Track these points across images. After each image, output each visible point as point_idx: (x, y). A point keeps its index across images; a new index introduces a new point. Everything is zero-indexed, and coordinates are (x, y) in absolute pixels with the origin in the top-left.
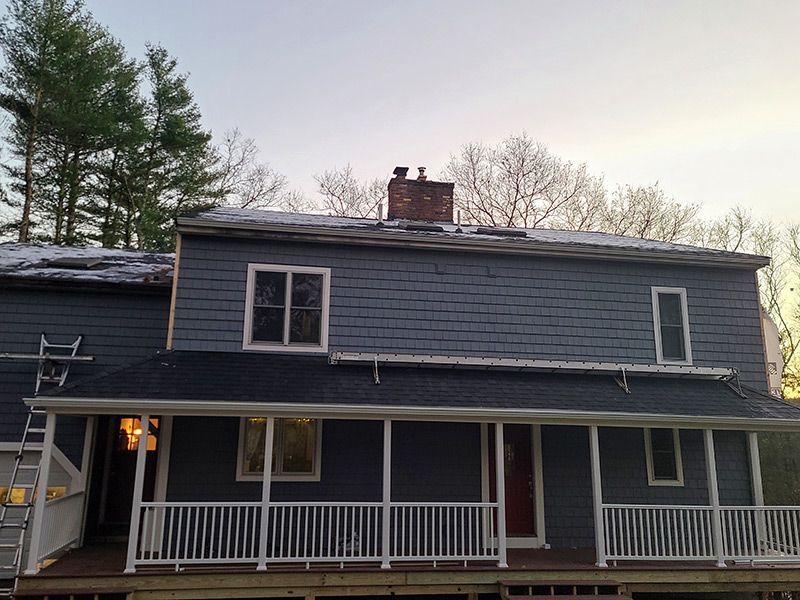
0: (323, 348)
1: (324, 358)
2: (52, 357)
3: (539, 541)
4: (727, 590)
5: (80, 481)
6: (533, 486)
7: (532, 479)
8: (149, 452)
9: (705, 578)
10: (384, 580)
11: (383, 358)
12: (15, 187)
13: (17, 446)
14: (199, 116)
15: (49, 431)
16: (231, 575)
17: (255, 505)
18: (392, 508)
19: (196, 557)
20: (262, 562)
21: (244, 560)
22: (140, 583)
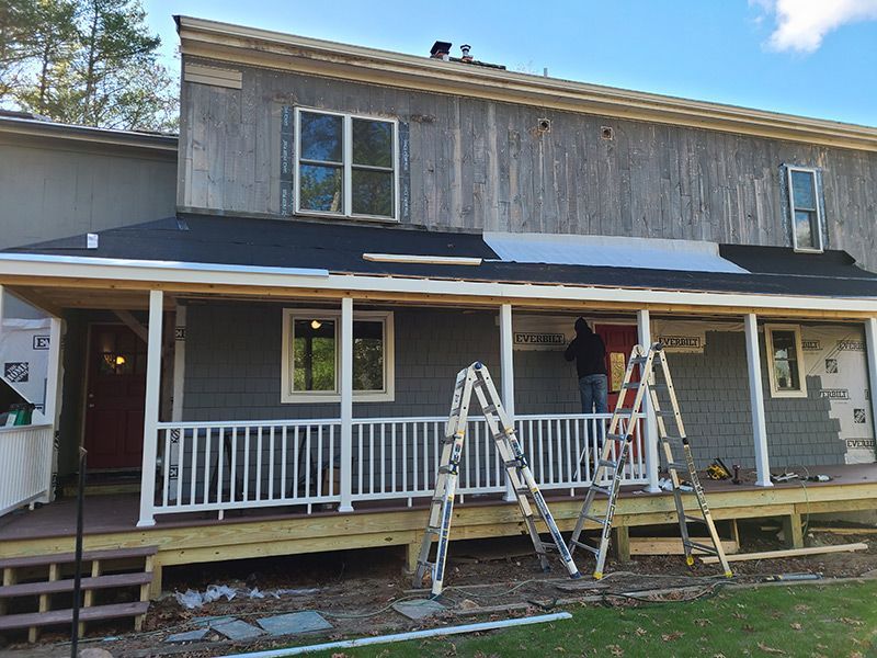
16: (304, 522)
17: (331, 422)
18: (517, 423)
19: (236, 500)
20: (346, 502)
21: (319, 499)
22: (164, 539)
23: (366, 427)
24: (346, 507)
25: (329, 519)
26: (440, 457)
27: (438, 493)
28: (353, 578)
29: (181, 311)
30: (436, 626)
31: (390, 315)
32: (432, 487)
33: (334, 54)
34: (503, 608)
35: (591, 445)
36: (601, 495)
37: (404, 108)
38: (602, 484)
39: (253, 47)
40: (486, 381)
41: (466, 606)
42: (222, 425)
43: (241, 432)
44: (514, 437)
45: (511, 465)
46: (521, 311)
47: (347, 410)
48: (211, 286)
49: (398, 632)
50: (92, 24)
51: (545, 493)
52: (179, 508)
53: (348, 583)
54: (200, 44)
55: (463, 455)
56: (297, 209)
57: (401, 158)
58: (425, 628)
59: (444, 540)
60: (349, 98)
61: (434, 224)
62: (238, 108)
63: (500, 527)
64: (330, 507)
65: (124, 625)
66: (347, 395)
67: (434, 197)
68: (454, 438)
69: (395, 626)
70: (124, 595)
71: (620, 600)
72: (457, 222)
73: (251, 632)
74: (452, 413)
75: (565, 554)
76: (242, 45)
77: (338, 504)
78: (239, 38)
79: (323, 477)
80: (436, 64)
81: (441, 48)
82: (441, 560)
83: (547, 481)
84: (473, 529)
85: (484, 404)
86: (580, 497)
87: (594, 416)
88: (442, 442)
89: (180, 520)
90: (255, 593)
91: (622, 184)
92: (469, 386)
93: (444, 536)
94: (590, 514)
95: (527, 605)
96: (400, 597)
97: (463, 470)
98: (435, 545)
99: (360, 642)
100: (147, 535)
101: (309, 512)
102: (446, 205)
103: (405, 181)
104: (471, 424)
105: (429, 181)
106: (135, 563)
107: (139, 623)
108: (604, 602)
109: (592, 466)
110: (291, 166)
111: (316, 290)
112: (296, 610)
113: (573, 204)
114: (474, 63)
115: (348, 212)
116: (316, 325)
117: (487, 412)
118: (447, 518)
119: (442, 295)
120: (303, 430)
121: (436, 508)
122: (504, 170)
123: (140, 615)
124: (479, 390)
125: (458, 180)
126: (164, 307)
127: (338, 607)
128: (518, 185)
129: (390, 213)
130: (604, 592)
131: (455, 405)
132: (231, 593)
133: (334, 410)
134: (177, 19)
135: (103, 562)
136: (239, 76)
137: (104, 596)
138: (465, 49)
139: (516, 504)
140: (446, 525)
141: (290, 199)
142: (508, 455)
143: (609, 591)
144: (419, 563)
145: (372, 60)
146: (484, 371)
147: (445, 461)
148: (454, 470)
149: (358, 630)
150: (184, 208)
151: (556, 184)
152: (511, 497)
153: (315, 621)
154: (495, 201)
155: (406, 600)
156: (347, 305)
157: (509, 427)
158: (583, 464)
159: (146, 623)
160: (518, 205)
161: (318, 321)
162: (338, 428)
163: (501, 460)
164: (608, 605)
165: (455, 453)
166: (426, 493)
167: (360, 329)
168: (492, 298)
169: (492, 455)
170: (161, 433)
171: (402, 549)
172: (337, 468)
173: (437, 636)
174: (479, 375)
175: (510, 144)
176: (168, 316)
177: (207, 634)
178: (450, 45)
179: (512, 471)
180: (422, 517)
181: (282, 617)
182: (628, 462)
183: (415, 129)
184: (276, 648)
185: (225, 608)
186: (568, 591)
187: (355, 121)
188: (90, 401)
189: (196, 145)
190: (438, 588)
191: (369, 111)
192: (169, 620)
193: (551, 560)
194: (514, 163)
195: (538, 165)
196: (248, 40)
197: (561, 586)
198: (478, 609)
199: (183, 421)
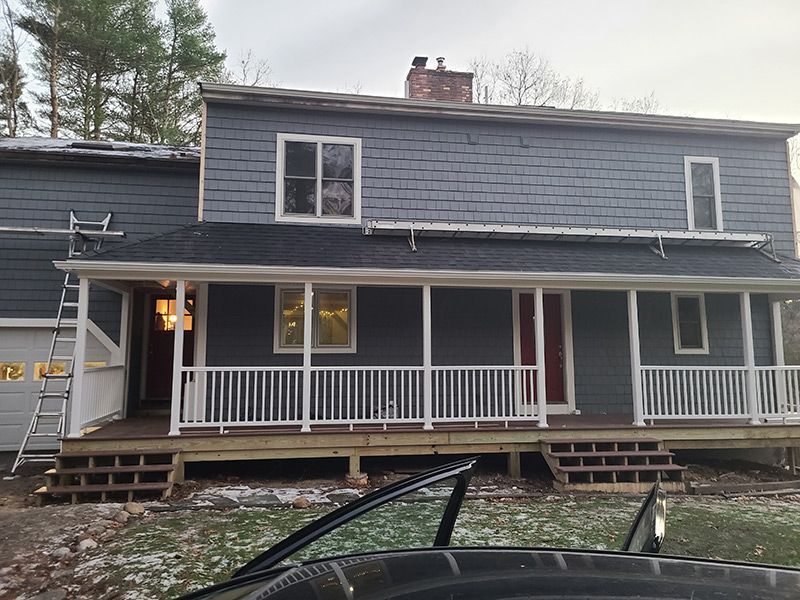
0: (356, 220)
1: (357, 230)
2: (82, 232)
3: (569, 408)
4: (763, 445)
5: (119, 355)
6: (563, 355)
7: (562, 350)
8: (185, 332)
9: (740, 434)
10: (427, 440)
11: (419, 226)
12: (43, 114)
13: (53, 323)
14: (214, 35)
15: (83, 305)
17: (296, 369)
19: (240, 420)
20: (306, 424)
21: (288, 422)
22: (185, 445)
24: (306, 429)
32: (368, 417)
42: (223, 369)
46: (437, 290)
47: (307, 360)
52: (195, 424)
63: (418, 448)
64: (296, 428)
66: (307, 349)
77: (301, 426)
83: (456, 415)
84: (398, 448)
100: (175, 441)
104: (399, 372)
106: (166, 458)
109: (493, 405)
120: (276, 374)
123: (168, 489)
133: (298, 360)
135: (146, 456)
137: (147, 477)
156: (309, 288)
162: (301, 373)
168: (416, 280)
169: (414, 396)
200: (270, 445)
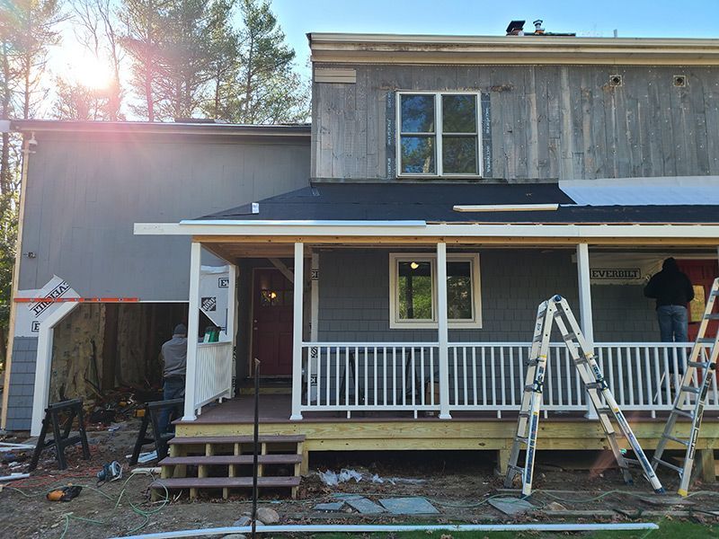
10: (594, 432)
16: (411, 424)
17: (431, 345)
18: (596, 350)
20: (445, 411)
21: (423, 407)
22: (308, 430)
23: (460, 349)
24: (445, 415)
25: (433, 424)
26: (525, 377)
27: (524, 408)
28: (453, 474)
29: (315, 257)
30: (529, 522)
31: (477, 257)
32: (518, 402)
33: (427, 45)
34: (589, 513)
35: (672, 371)
36: (683, 418)
37: (485, 81)
38: (684, 408)
39: (364, 48)
40: (566, 312)
41: (554, 508)
42: (347, 345)
43: (361, 351)
44: (594, 362)
45: (592, 388)
46: (596, 249)
47: (443, 335)
48: (337, 237)
49: (494, 523)
50: (249, 48)
51: (627, 414)
52: (319, 408)
53: (449, 478)
54: (325, 52)
55: (546, 377)
56: (399, 174)
57: (483, 123)
58: (518, 523)
59: (531, 448)
60: (439, 79)
61: (514, 177)
62: (353, 98)
63: (583, 442)
64: (432, 414)
65: (284, 492)
66: (443, 323)
67: (513, 154)
68: (537, 361)
69: (492, 518)
70: (283, 470)
71: (708, 517)
72: (534, 174)
73: (376, 509)
74: (534, 340)
75: (649, 470)
76: (357, 48)
77: (439, 412)
78: (353, 44)
79: (425, 390)
80: (513, 40)
81: (516, 26)
82: (530, 466)
83: (627, 402)
84: (558, 441)
85: (564, 332)
86: (663, 419)
87: (675, 345)
88: (527, 364)
89: (320, 417)
90: (376, 478)
91: (698, 127)
92: (550, 316)
93: (531, 446)
94: (673, 435)
95: (612, 513)
96: (494, 493)
97: (546, 389)
98: (523, 453)
99: (464, 528)
100: (297, 426)
101: (416, 417)
102: (525, 161)
103: (487, 142)
104: (553, 350)
105: (508, 141)
106: (289, 447)
107: (294, 491)
108: (690, 518)
109: (673, 391)
110: (394, 139)
111: (416, 238)
112: (408, 496)
113: (646, 150)
114: (546, 35)
115: (440, 173)
116: (414, 266)
117: (568, 339)
118: (533, 429)
119: (523, 237)
120: (408, 350)
121: (523, 421)
122: (577, 126)
123: (295, 486)
124: (559, 320)
125: (535, 138)
126: (304, 255)
127: (442, 497)
128: (591, 136)
129: (475, 170)
130: (689, 508)
131: (537, 333)
132: (358, 476)
133: (432, 335)
134: (309, 36)
135: (268, 444)
136: (354, 73)
137: (271, 470)
138: (537, 24)
139: (599, 422)
140: (533, 437)
141: (394, 165)
142: (589, 377)
143: (697, 508)
144: (509, 466)
145: (458, 45)
146: (564, 303)
147: (530, 381)
148: (539, 389)
149: (460, 517)
150: (315, 179)
151: (628, 133)
152: (593, 416)
153: (424, 506)
154: (569, 154)
155: (499, 497)
156: (442, 248)
157: (589, 353)
158: (664, 389)
159: (299, 493)
160: (591, 154)
161: (416, 263)
162: (436, 350)
163: (582, 382)
164: (697, 520)
165: (538, 374)
166: (513, 407)
167: (452, 269)
168: (569, 238)
169: (574, 378)
170: (305, 350)
171: (494, 454)
172: (437, 382)
173: (530, 531)
174: (559, 306)
175: (583, 102)
176: (307, 261)
177: (343, 507)
178: (523, 23)
179: (593, 392)
180: (511, 427)
181: (398, 499)
182: (711, 389)
183: (495, 98)
184: (396, 524)
185: (355, 488)
186: (652, 504)
187: (443, 96)
188: (255, 325)
189: (323, 131)
190: (527, 489)
191: (456, 88)
192: (315, 492)
193: (634, 475)
194: (587, 117)
195: (610, 117)
196: (360, 44)
197: (645, 499)
198: (565, 511)
199: (319, 341)
200: (404, 433)
